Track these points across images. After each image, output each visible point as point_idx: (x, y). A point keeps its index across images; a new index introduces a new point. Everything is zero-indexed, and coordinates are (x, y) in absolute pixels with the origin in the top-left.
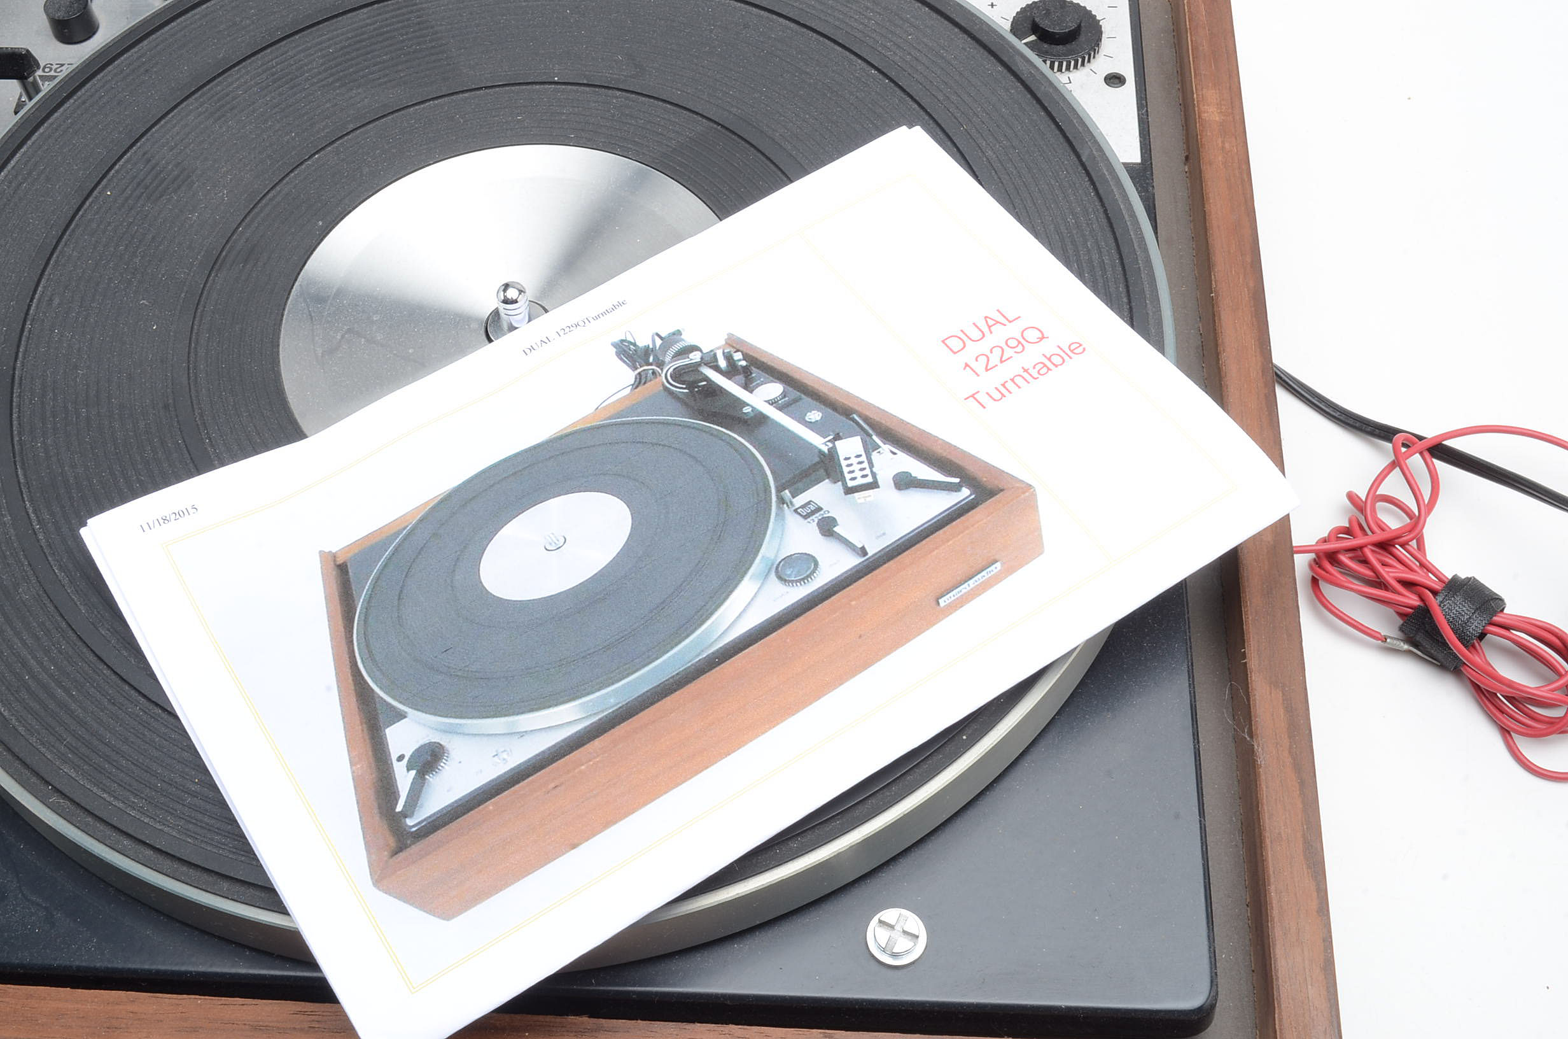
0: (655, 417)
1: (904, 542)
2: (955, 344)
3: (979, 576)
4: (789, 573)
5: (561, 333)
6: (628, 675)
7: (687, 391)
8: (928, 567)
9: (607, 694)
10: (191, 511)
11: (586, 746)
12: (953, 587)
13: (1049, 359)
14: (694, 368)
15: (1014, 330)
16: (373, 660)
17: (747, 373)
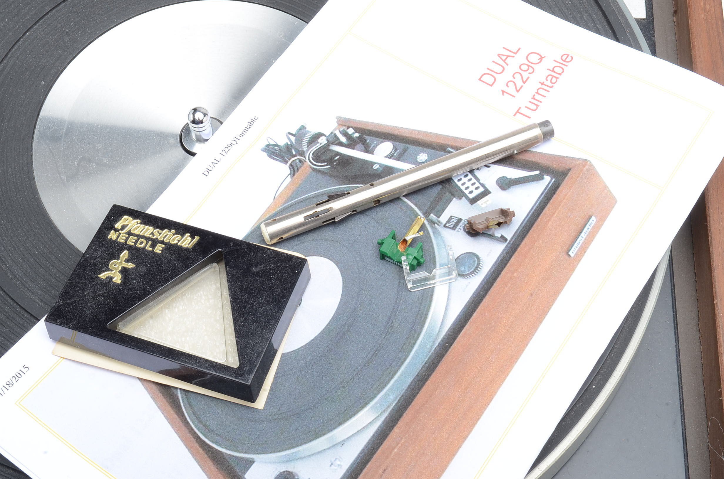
0: (316, 192)
1: (526, 224)
2: (488, 79)
3: (585, 229)
4: (463, 269)
5: (224, 153)
6: (393, 376)
7: (328, 166)
8: (550, 234)
9: (385, 394)
10: (25, 370)
11: (390, 435)
12: (573, 242)
13: (553, 71)
14: (325, 149)
15: (520, 58)
16: (210, 430)
17: (363, 141)
